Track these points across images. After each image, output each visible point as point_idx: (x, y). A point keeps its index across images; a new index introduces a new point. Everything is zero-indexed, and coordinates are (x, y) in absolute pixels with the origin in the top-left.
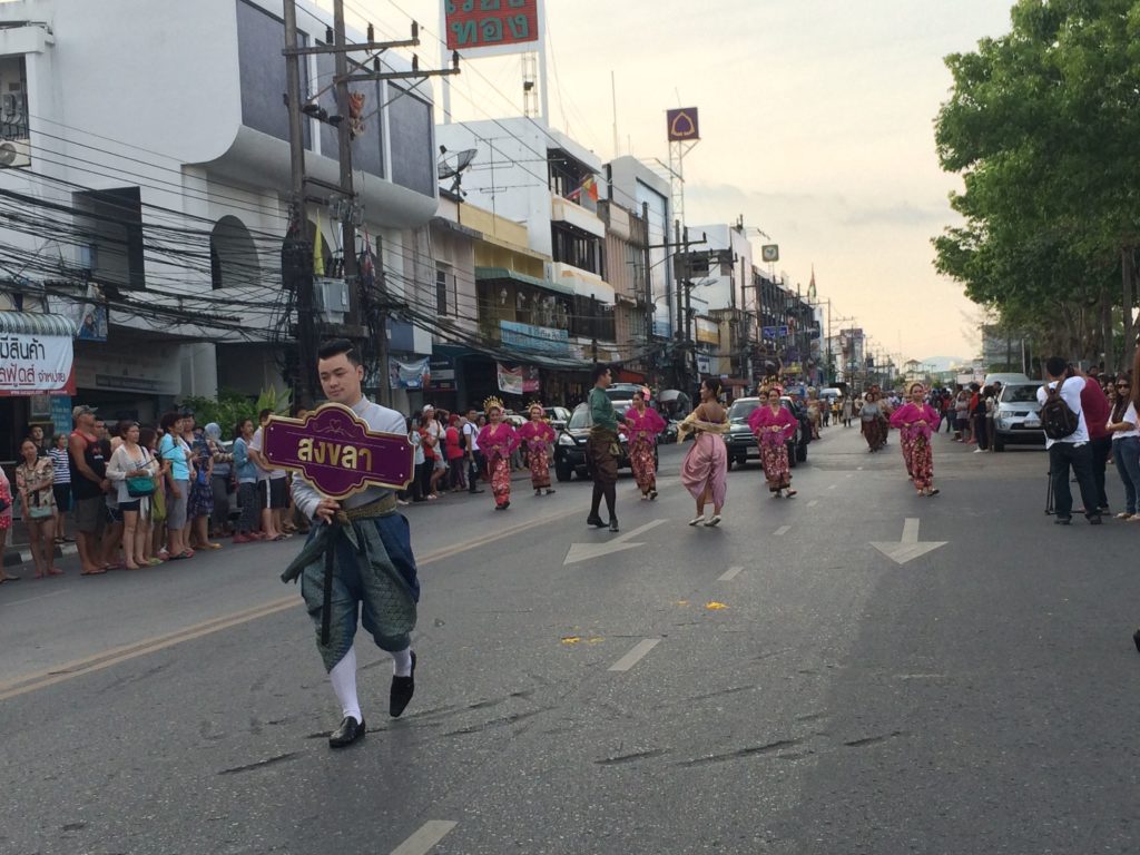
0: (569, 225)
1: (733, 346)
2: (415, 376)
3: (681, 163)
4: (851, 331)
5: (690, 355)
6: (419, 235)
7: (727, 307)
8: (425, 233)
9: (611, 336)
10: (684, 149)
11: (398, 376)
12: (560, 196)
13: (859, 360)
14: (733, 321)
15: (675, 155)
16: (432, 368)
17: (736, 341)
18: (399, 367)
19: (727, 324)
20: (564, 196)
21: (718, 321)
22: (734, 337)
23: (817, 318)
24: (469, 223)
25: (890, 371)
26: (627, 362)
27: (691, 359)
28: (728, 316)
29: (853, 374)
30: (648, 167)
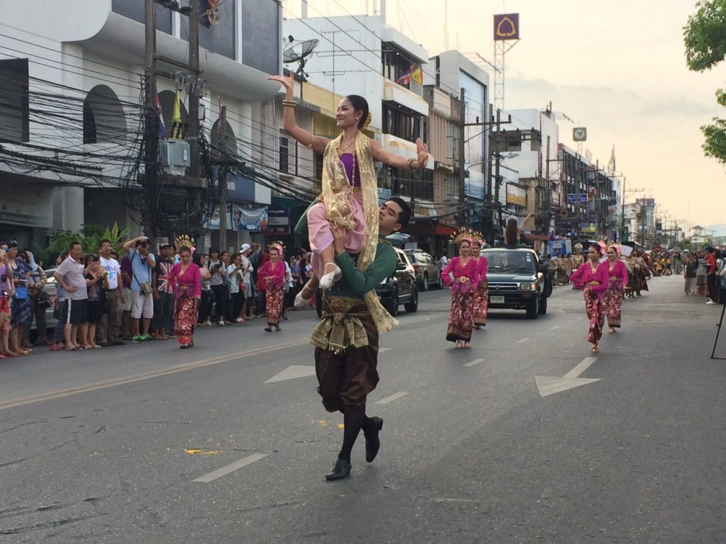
0: (397, 104)
1: (538, 208)
2: (255, 221)
3: (503, 58)
4: (644, 200)
5: (497, 214)
6: (266, 107)
7: (534, 176)
8: (270, 106)
9: (429, 195)
10: (507, 47)
11: (239, 220)
12: (392, 82)
13: (649, 224)
14: (538, 188)
15: (499, 52)
16: (270, 215)
17: (541, 204)
18: (240, 214)
19: (533, 190)
20: (395, 81)
21: (526, 188)
22: (539, 200)
23: (615, 188)
24: (310, 99)
25: (676, 234)
26: (441, 217)
27: (497, 217)
28: (534, 184)
29: (643, 235)
30: (471, 60)
